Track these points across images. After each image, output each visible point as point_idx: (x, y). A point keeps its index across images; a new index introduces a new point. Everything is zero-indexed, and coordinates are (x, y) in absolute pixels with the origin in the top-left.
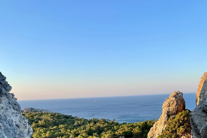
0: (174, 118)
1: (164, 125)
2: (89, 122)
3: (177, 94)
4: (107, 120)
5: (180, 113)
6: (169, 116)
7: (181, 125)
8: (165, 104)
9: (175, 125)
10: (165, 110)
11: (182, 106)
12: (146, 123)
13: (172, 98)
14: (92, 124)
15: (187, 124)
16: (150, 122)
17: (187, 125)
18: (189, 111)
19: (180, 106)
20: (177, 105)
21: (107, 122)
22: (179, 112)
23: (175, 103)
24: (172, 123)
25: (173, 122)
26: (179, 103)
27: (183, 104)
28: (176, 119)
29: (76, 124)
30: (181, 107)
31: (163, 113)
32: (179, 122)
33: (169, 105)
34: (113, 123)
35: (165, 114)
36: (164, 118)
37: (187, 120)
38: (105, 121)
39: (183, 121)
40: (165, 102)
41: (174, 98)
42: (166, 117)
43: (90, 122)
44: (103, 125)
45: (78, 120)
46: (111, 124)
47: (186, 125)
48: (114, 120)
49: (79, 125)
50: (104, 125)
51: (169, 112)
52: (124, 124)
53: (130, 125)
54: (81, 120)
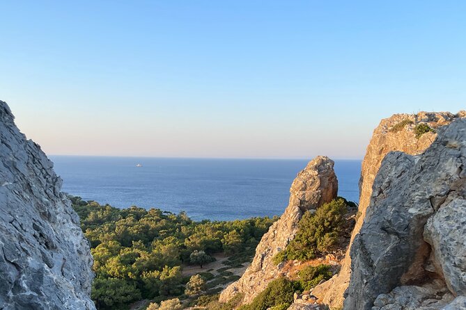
0: (312, 215)
1: (292, 229)
2: (122, 214)
3: (323, 162)
4: (165, 212)
5: (326, 206)
6: (302, 210)
7: (326, 230)
8: (297, 183)
9: (315, 231)
10: (295, 197)
11: (331, 189)
12: (252, 223)
13: (311, 172)
14: (129, 220)
15: (338, 229)
16: (262, 220)
17: (339, 232)
18: (345, 200)
19: (328, 189)
20: (320, 186)
21: (165, 218)
22: (325, 201)
23: (318, 183)
24: (309, 227)
25: (310, 224)
26: (326, 184)
27: (333, 186)
28: (316, 219)
29: (90, 218)
30: (330, 193)
31: (291, 203)
32: (323, 224)
33: (303, 186)
34: (179, 220)
35: (294, 205)
36: (292, 215)
37: (340, 221)
38: (161, 215)
39: (331, 222)
40: (297, 179)
41: (316, 173)
42: (297, 212)
43: (124, 215)
44: (156, 223)
45: (96, 208)
46: (175, 222)
47: (336, 231)
48: (182, 213)
49: (99, 222)
50: (159, 224)
51: (305, 201)
52: (204, 222)
53: (217, 226)
54: (104, 209)
